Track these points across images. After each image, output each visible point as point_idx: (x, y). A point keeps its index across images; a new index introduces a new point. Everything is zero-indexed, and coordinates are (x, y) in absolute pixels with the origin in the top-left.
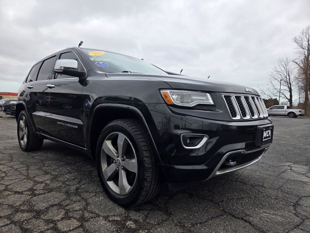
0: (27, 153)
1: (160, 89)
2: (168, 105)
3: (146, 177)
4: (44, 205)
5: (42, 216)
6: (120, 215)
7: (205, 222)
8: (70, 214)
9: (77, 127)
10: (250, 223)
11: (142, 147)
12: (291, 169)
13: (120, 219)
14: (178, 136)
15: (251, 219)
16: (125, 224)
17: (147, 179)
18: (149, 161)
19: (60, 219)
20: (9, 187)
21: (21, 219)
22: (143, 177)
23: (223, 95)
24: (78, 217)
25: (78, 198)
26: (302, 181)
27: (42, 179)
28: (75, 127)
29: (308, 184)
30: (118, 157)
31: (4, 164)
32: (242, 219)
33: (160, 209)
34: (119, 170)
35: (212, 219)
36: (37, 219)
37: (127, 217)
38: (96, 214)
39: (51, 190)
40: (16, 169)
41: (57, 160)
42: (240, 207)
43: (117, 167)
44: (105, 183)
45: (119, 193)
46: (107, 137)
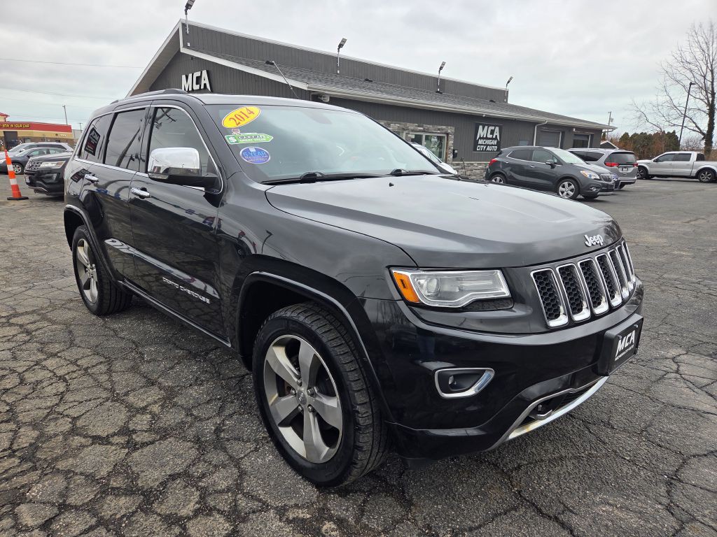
0: (100, 321)
1: (390, 267)
2: (409, 304)
4: (156, 474)
5: (155, 505)
6: (308, 506)
7: (480, 526)
8: (211, 502)
9: (208, 301)
10: (571, 532)
12: (677, 372)
13: (308, 516)
14: (429, 375)
15: (574, 520)
16: (320, 529)
19: (191, 514)
20: (79, 423)
21: (115, 514)
23: (532, 274)
24: (226, 509)
25: (222, 457)
26: (697, 410)
27: (143, 401)
28: (203, 299)
30: (301, 385)
31: (59, 355)
32: (556, 519)
33: (389, 490)
34: (303, 410)
35: (493, 519)
36: (146, 514)
37: (323, 510)
38: (260, 501)
39: (164, 434)
40: (86, 369)
41: (168, 342)
42: (553, 485)
43: (300, 405)
44: (275, 428)
45: (305, 457)
46: (276, 341)
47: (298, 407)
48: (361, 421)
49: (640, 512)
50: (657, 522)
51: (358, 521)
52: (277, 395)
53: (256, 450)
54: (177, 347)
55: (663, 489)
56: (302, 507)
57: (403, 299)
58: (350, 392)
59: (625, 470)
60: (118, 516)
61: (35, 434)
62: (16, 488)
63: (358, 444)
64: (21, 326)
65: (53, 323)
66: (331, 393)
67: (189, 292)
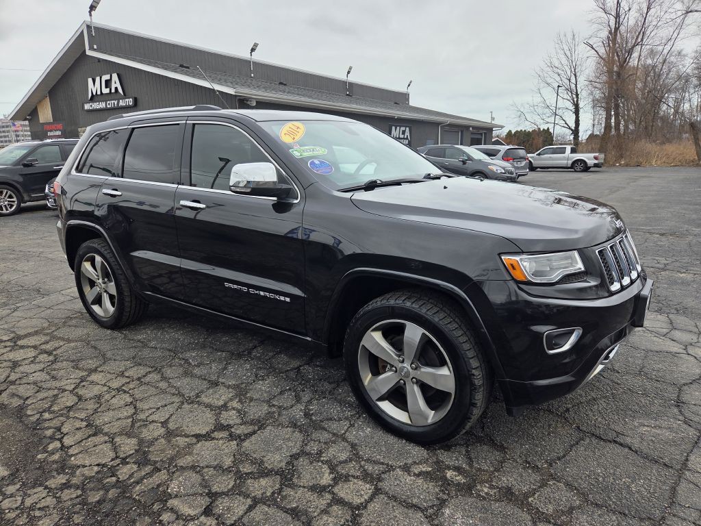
2: (518, 282)
3: (476, 401)
4: (277, 457)
5: (295, 480)
6: (426, 461)
7: (564, 456)
8: (342, 470)
9: (288, 300)
10: (630, 448)
11: (467, 352)
13: (430, 469)
14: (540, 335)
15: (628, 440)
16: (445, 477)
17: (476, 404)
18: (479, 375)
19: (331, 482)
20: (171, 426)
21: (265, 493)
22: (471, 400)
23: (597, 252)
24: (358, 474)
25: (325, 436)
27: (218, 399)
28: (282, 298)
30: (403, 362)
32: (615, 442)
34: (405, 384)
35: (571, 449)
36: (293, 488)
37: (438, 462)
38: (382, 464)
39: (260, 424)
40: (139, 379)
41: (203, 347)
42: (600, 419)
43: (401, 379)
44: (372, 404)
45: (410, 422)
46: (374, 326)
47: (399, 381)
48: (476, 382)
49: (670, 428)
50: (683, 432)
51: (471, 466)
52: (370, 375)
53: (352, 425)
54: (217, 350)
55: (676, 410)
56: (420, 463)
57: (513, 279)
58: (466, 359)
59: (643, 401)
60: (268, 494)
61: (134, 441)
62: (153, 488)
63: (473, 401)
64: (35, 347)
65: (69, 341)
66: (442, 363)
67: (262, 293)
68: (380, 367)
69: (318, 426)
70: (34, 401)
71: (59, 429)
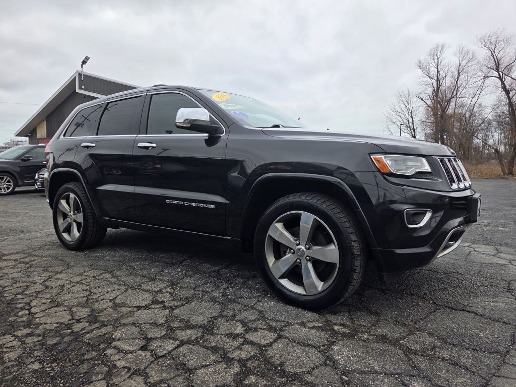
1: (370, 154)
2: (383, 174)
3: (356, 268)
4: (201, 318)
6: (318, 320)
8: (252, 325)
9: (213, 206)
10: (476, 314)
11: (348, 229)
12: (475, 251)
13: (321, 325)
14: (401, 212)
16: (334, 330)
17: (355, 270)
18: (357, 247)
19: (243, 332)
21: (190, 338)
22: (352, 267)
23: (439, 160)
24: (265, 327)
25: (239, 306)
26: (499, 264)
27: (155, 287)
28: (209, 206)
29: (507, 266)
30: (299, 244)
31: (64, 272)
32: (464, 310)
34: (300, 263)
35: (430, 315)
36: (213, 335)
38: (283, 321)
39: (188, 301)
40: (94, 277)
43: (298, 259)
44: (275, 282)
45: (305, 293)
46: (278, 219)
47: (296, 260)
48: (355, 252)
51: (353, 323)
52: (274, 259)
53: (259, 301)
54: (156, 261)
56: (313, 321)
57: (379, 171)
58: (347, 235)
59: (482, 289)
60: (193, 339)
61: (88, 310)
62: (100, 335)
64: (15, 260)
65: (42, 257)
66: (329, 241)
67: (194, 204)
68: (282, 251)
69: (233, 301)
70: (11, 288)
71: (29, 304)
